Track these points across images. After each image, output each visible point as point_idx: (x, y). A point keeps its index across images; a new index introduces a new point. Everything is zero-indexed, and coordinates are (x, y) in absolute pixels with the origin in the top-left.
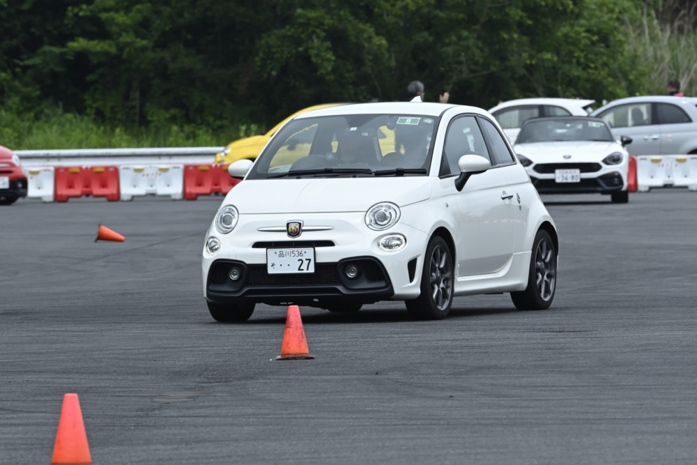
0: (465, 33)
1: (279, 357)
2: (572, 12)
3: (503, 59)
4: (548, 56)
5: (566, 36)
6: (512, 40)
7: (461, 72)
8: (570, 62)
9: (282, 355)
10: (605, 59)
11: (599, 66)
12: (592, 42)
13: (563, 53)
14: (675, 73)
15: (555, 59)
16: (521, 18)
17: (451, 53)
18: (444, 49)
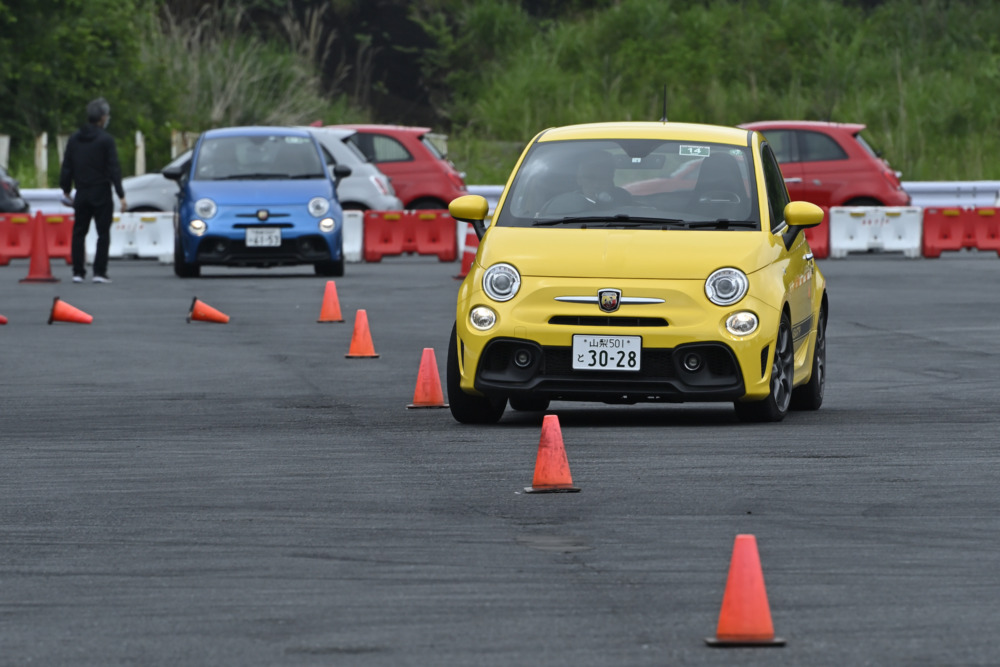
1: (529, 489)
2: (73, 5)
4: (39, 68)
5: (64, 40)
8: (68, 77)
9: (533, 486)
10: (116, 72)
11: (107, 83)
12: (101, 48)
13: (56, 63)
14: (206, 94)
15: (48, 72)
16: (2, 12)
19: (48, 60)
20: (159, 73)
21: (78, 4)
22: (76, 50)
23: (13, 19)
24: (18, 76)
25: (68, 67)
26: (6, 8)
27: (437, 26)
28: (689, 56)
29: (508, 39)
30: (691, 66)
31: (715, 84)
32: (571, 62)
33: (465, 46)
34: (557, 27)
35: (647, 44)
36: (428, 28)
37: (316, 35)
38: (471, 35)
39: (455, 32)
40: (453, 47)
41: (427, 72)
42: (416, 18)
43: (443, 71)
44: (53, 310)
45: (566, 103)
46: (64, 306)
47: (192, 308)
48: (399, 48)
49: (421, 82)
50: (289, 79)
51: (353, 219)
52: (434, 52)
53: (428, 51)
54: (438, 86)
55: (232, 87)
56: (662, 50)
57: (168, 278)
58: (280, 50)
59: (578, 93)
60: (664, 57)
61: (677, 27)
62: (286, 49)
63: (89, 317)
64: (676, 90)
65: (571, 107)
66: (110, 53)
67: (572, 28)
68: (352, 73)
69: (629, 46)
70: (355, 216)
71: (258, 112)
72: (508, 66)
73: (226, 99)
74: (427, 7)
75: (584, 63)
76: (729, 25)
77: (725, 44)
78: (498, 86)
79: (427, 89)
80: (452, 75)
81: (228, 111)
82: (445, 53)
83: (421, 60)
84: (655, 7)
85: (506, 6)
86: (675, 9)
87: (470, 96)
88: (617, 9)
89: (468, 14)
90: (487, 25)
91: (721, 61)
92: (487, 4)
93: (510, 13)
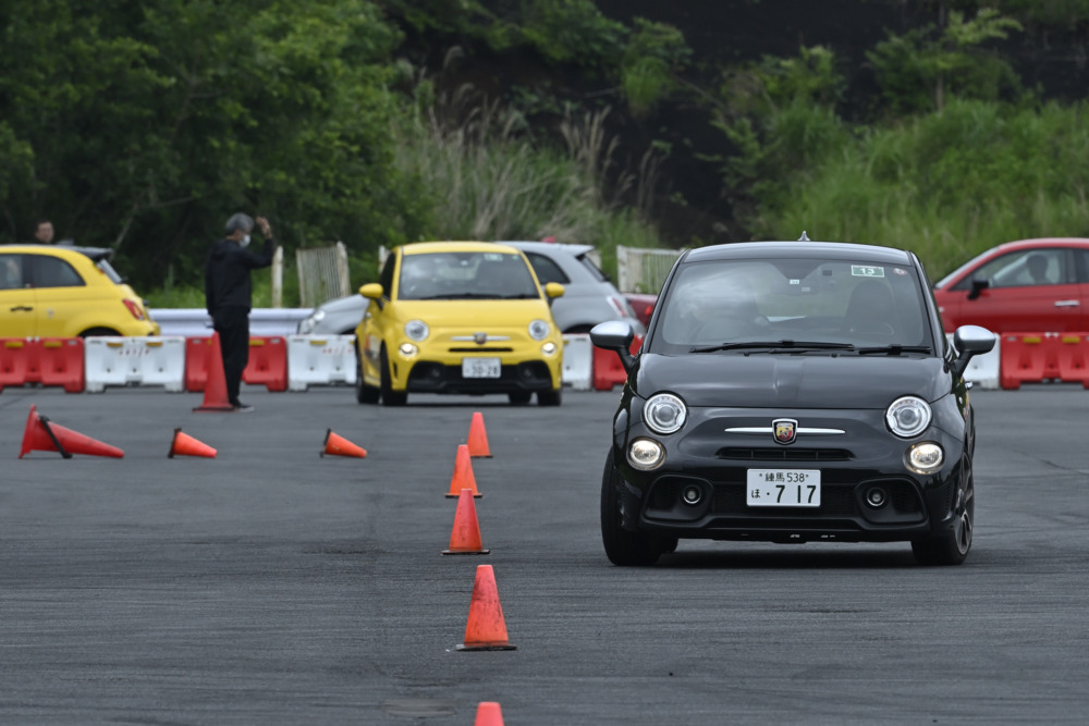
0: (153, 139)
1: (462, 646)
2: (319, 108)
3: (211, 179)
4: (282, 176)
5: (309, 145)
6: (225, 150)
7: (146, 199)
9: (465, 643)
10: (368, 181)
11: (358, 192)
12: (350, 154)
13: (302, 171)
14: (469, 205)
15: (292, 181)
16: (242, 115)
17: (132, 169)
18: (120, 163)
19: (291, 168)
20: (415, 184)
21: (326, 106)
22: (323, 157)
23: (254, 123)
24: (258, 185)
25: (315, 174)
26: (246, 111)
27: (742, 132)
28: (1017, 166)
29: (819, 146)
30: (1018, 177)
31: (1041, 196)
32: (887, 172)
33: (773, 154)
34: (873, 134)
35: (970, 153)
36: (732, 134)
37: (596, 141)
38: (779, 141)
39: (762, 138)
40: (759, 155)
41: (731, 182)
42: (720, 123)
43: (750, 181)
44: (174, 443)
45: (879, 217)
46: (185, 439)
47: (326, 441)
48: (701, 156)
49: (723, 193)
50: (562, 189)
51: (581, 343)
52: (739, 160)
53: (732, 159)
54: (743, 198)
55: (499, 197)
56: (988, 160)
57: (349, 406)
58: (555, 159)
59: (893, 206)
60: (990, 167)
61: (1005, 135)
62: (563, 158)
63: (213, 451)
64: (998, 203)
65: (885, 222)
66: (361, 160)
67: (889, 134)
68: (635, 183)
69: (952, 155)
70: (584, 340)
71: (527, 226)
72: (819, 176)
73: (492, 209)
74: (733, 112)
75: (901, 173)
76: (1060, 132)
77: (1055, 154)
78: (806, 198)
79: (730, 201)
80: (758, 186)
81: (493, 224)
82: (752, 162)
83: (725, 169)
84: (980, 113)
85: (817, 110)
86: (1001, 114)
87: (777, 208)
88: (939, 115)
89: (777, 119)
90: (796, 132)
91: (1050, 172)
92: (799, 109)
93: (822, 119)
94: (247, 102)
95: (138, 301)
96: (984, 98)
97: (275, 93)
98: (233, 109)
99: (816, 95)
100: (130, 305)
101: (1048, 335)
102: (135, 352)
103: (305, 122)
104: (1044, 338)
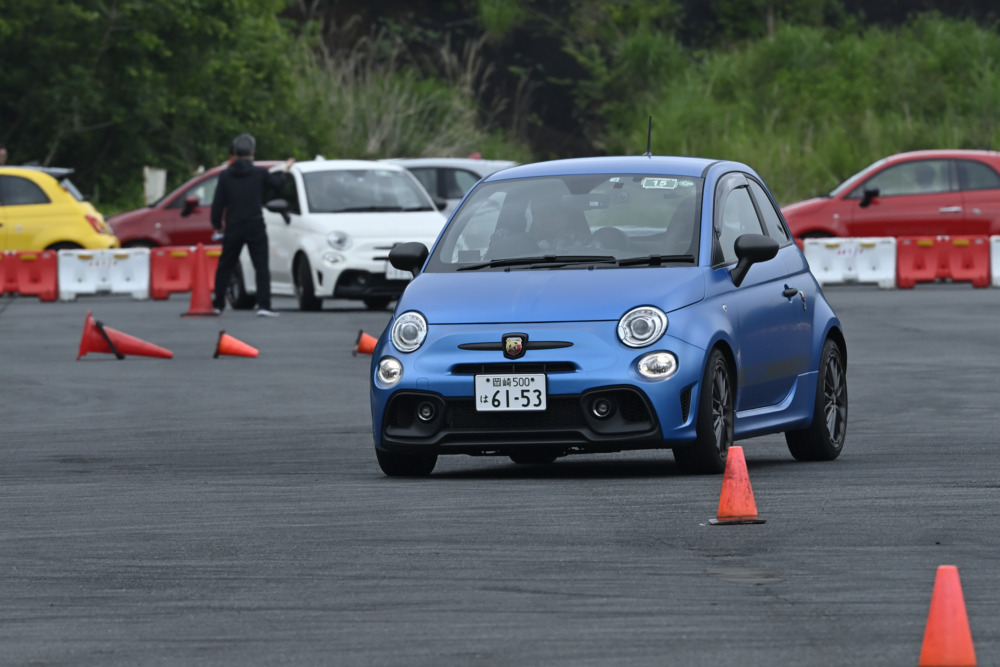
0: (77, 69)
1: (714, 521)
2: (227, 38)
3: (130, 105)
4: (194, 102)
5: (219, 73)
6: (142, 78)
7: (71, 124)
8: (223, 111)
9: (718, 518)
10: (271, 105)
11: (263, 116)
12: (256, 81)
13: (212, 96)
14: (361, 127)
15: (204, 106)
16: (157, 46)
17: (58, 97)
18: (46, 92)
19: (203, 93)
20: (315, 107)
21: (232, 35)
22: (232, 82)
23: (168, 53)
24: (173, 110)
25: (224, 99)
26: (161, 42)
27: (591, 57)
28: (844, 85)
29: (662, 70)
30: (846, 96)
31: (869, 113)
32: (725, 92)
33: (620, 77)
34: (711, 58)
35: (801, 75)
36: (582, 59)
37: (473, 68)
38: (625, 65)
39: (609, 63)
40: (607, 78)
41: (582, 103)
42: (570, 49)
43: (597, 103)
44: (219, 345)
45: (721, 133)
46: (229, 340)
47: (358, 341)
48: (553, 80)
49: (575, 114)
50: (445, 112)
52: (588, 83)
53: (583, 83)
54: (592, 118)
55: (388, 120)
56: (817, 80)
59: (733, 123)
60: (819, 87)
61: (832, 57)
62: (443, 83)
63: (254, 351)
64: (831, 120)
65: (726, 138)
66: (265, 85)
67: (726, 58)
68: (510, 105)
69: (784, 76)
71: (413, 145)
72: (663, 97)
73: (382, 132)
74: (581, 39)
75: (738, 94)
76: (883, 54)
77: (879, 74)
78: (652, 117)
79: (581, 120)
80: (606, 107)
81: (384, 144)
82: (600, 85)
83: (575, 92)
84: (810, 37)
85: (659, 35)
86: (829, 39)
87: (625, 127)
88: (771, 39)
89: (623, 45)
90: (641, 56)
91: (875, 91)
92: (642, 36)
93: (664, 44)
94: (161, 34)
95: (99, 217)
96: (812, 24)
97: (187, 25)
98: (150, 40)
99: (657, 23)
100: (92, 221)
101: (939, 238)
102: (104, 263)
103: (213, 52)
104: (936, 242)
